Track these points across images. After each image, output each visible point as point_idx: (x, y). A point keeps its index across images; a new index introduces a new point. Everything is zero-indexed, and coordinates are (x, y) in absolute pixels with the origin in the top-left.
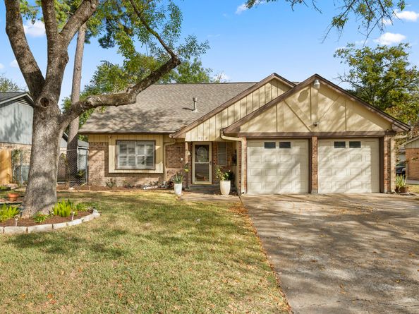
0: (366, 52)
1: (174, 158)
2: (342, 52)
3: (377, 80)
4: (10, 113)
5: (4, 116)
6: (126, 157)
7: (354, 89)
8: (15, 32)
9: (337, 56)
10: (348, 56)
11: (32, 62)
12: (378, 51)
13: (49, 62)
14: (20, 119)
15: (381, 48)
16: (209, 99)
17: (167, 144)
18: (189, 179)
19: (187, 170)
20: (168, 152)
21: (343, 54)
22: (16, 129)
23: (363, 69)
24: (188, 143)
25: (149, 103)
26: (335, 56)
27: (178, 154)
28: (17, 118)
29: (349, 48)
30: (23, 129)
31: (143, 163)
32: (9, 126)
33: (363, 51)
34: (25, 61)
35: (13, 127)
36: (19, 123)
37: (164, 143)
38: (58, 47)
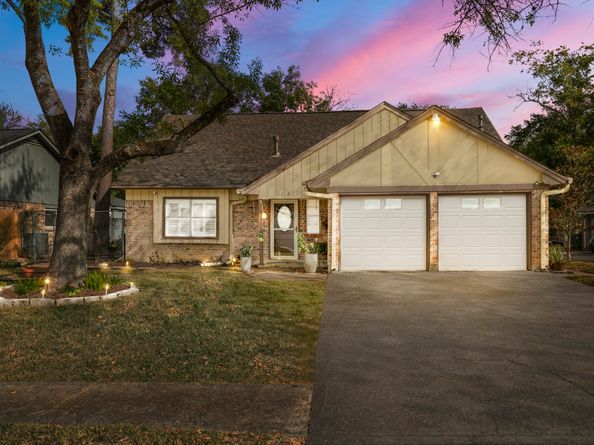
0: (563, 54)
1: (245, 222)
2: (523, 54)
3: (580, 99)
4: (18, 160)
5: (9, 165)
6: (177, 221)
7: (545, 113)
8: (37, 67)
9: (515, 62)
10: (532, 61)
11: (58, 103)
12: (582, 53)
13: (79, 105)
14: (31, 169)
15: (587, 48)
16: (298, 136)
17: (234, 203)
18: (265, 252)
19: (261, 239)
20: (236, 215)
21: (525, 59)
22: (25, 183)
23: (557, 82)
24: (264, 201)
25: (211, 143)
26: (511, 62)
27: (249, 217)
28: (27, 168)
29: (534, 49)
30: (35, 183)
31: (201, 230)
32: (16, 178)
33: (556, 53)
34: (48, 101)
35: (21, 179)
36: (30, 174)
37: (230, 202)
38: (89, 88)
